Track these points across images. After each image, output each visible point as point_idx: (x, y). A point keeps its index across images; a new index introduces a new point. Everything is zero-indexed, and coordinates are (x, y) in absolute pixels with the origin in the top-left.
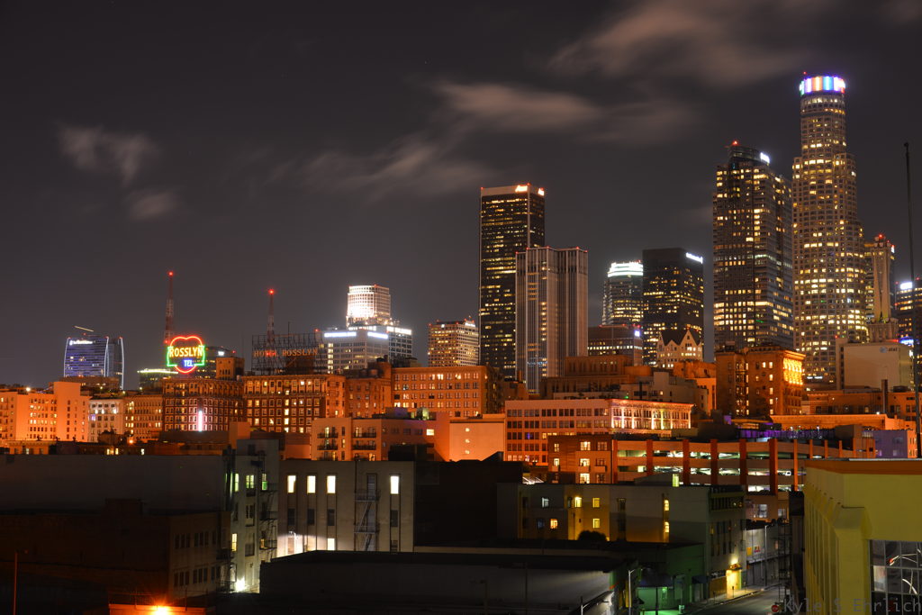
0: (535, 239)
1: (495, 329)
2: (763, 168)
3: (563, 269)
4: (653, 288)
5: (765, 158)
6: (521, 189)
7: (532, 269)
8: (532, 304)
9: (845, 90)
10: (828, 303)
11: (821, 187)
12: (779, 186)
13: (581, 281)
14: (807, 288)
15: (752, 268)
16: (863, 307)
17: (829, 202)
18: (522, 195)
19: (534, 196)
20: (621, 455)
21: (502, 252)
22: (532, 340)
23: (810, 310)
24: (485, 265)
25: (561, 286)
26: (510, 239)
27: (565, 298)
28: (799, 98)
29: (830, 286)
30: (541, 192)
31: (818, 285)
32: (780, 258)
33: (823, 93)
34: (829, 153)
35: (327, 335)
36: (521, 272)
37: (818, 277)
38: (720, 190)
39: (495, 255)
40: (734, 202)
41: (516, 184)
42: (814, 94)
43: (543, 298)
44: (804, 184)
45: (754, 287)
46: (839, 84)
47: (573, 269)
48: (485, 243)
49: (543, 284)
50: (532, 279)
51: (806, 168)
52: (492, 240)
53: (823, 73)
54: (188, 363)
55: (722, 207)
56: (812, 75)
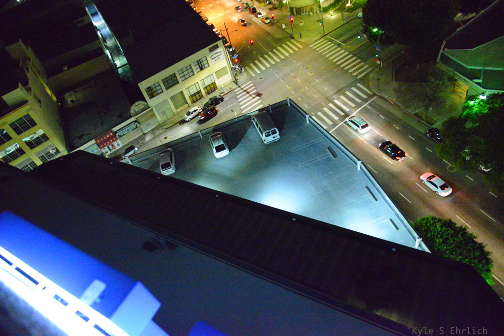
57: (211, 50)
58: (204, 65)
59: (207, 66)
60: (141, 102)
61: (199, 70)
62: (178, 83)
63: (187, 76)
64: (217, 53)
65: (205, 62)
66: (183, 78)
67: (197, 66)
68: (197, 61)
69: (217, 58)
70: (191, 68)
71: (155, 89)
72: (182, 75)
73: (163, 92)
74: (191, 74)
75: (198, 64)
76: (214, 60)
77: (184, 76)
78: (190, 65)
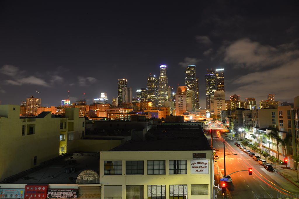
0: (126, 86)
1: (120, 99)
2: (154, 77)
3: (128, 90)
4: (142, 93)
5: (155, 76)
6: (124, 80)
7: (124, 90)
8: (124, 95)
9: (166, 67)
10: (164, 95)
11: (163, 80)
12: (156, 80)
13: (131, 92)
14: (161, 93)
15: (152, 91)
16: (168, 96)
17: (164, 82)
18: (124, 81)
19: (126, 81)
20: (116, 116)
21: (121, 88)
22: (124, 100)
23: (161, 96)
24: (119, 90)
25: (128, 93)
26: (122, 87)
27: (129, 95)
28: (160, 68)
29: (164, 93)
30: (126, 80)
31: (162, 93)
32: (156, 89)
33: (163, 68)
34: (164, 75)
35: (95, 100)
36: (123, 91)
37: (163, 92)
38: (148, 80)
39: (120, 89)
40: (150, 82)
41: (123, 79)
42: (162, 68)
43: (126, 95)
44: (161, 79)
45: (153, 93)
46: (165, 66)
47: (130, 91)
48: (119, 87)
49: (126, 93)
50: (124, 92)
51: (161, 77)
52: (120, 87)
53: (163, 65)
54: (67, 104)
55: (149, 82)
56: (162, 65)
57: (195, 157)
58: (181, 170)
59: (184, 172)
60: (93, 173)
61: (173, 172)
62: (143, 174)
63: (156, 172)
64: (202, 163)
65: (183, 167)
66: (150, 172)
67: (172, 167)
68: (175, 161)
69: (200, 169)
70: (164, 165)
71: (114, 167)
72: (150, 167)
73: (121, 175)
74: (161, 172)
75: (175, 165)
76: (195, 169)
77: (153, 170)
78: (164, 161)
